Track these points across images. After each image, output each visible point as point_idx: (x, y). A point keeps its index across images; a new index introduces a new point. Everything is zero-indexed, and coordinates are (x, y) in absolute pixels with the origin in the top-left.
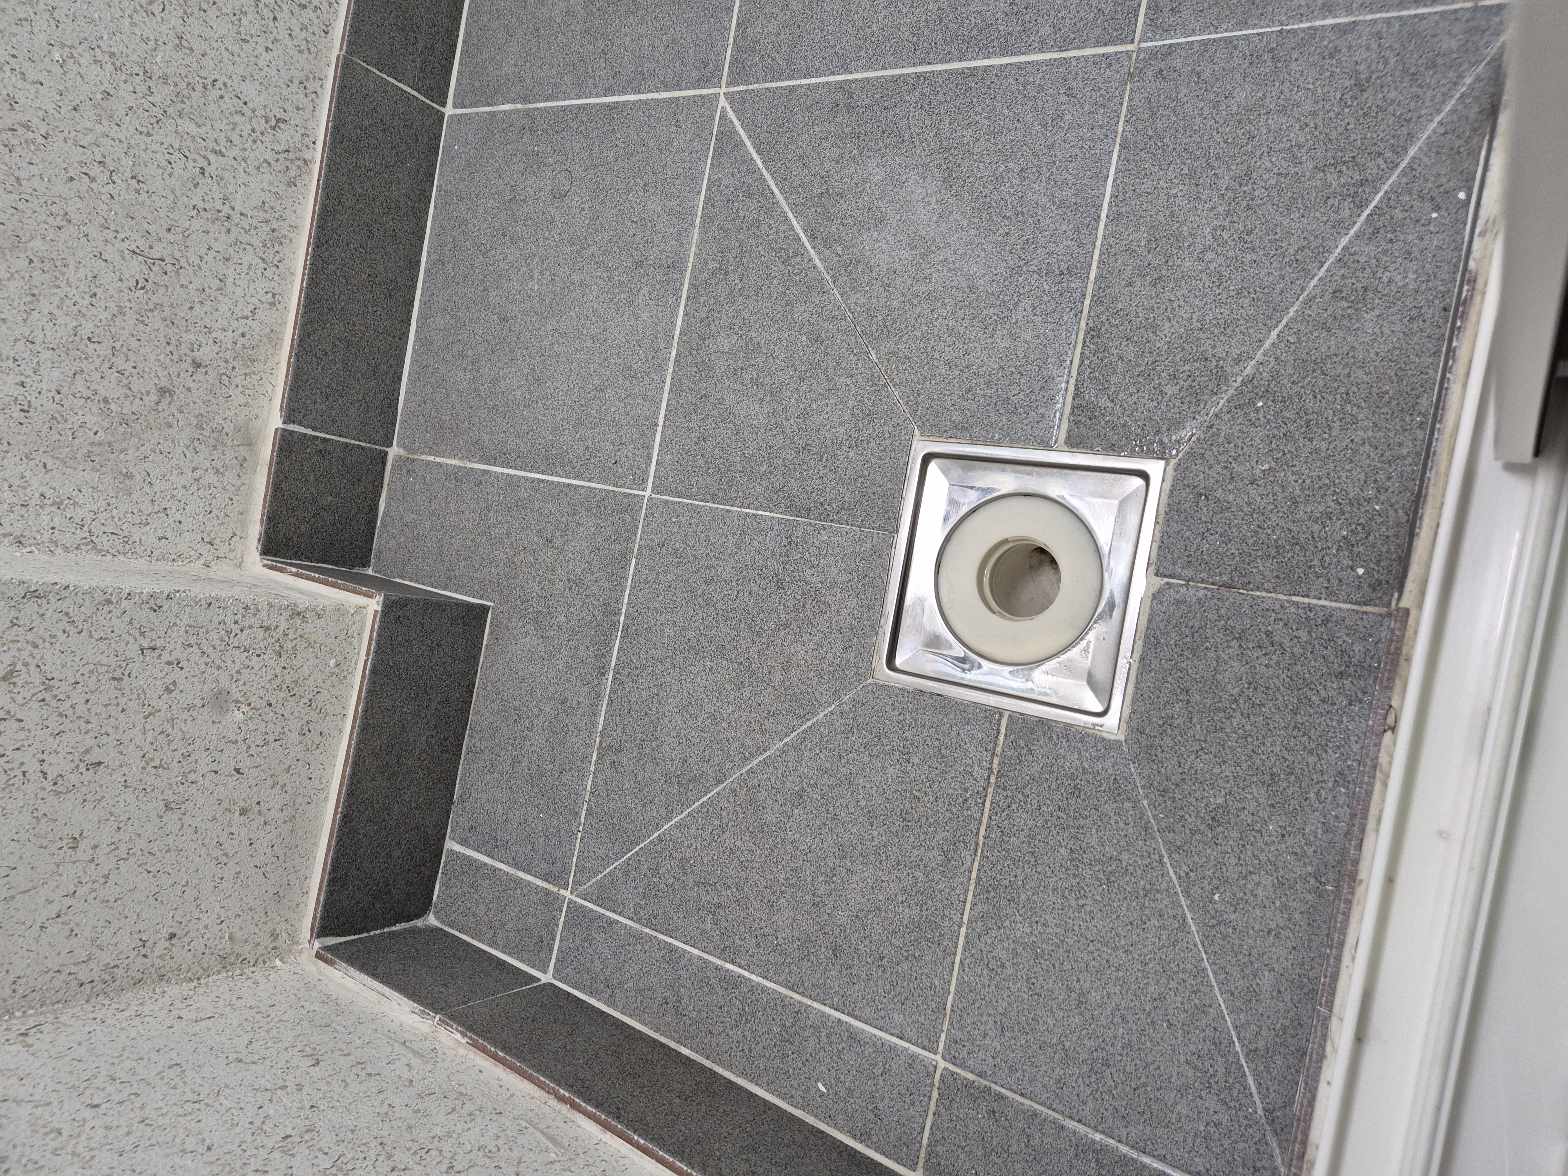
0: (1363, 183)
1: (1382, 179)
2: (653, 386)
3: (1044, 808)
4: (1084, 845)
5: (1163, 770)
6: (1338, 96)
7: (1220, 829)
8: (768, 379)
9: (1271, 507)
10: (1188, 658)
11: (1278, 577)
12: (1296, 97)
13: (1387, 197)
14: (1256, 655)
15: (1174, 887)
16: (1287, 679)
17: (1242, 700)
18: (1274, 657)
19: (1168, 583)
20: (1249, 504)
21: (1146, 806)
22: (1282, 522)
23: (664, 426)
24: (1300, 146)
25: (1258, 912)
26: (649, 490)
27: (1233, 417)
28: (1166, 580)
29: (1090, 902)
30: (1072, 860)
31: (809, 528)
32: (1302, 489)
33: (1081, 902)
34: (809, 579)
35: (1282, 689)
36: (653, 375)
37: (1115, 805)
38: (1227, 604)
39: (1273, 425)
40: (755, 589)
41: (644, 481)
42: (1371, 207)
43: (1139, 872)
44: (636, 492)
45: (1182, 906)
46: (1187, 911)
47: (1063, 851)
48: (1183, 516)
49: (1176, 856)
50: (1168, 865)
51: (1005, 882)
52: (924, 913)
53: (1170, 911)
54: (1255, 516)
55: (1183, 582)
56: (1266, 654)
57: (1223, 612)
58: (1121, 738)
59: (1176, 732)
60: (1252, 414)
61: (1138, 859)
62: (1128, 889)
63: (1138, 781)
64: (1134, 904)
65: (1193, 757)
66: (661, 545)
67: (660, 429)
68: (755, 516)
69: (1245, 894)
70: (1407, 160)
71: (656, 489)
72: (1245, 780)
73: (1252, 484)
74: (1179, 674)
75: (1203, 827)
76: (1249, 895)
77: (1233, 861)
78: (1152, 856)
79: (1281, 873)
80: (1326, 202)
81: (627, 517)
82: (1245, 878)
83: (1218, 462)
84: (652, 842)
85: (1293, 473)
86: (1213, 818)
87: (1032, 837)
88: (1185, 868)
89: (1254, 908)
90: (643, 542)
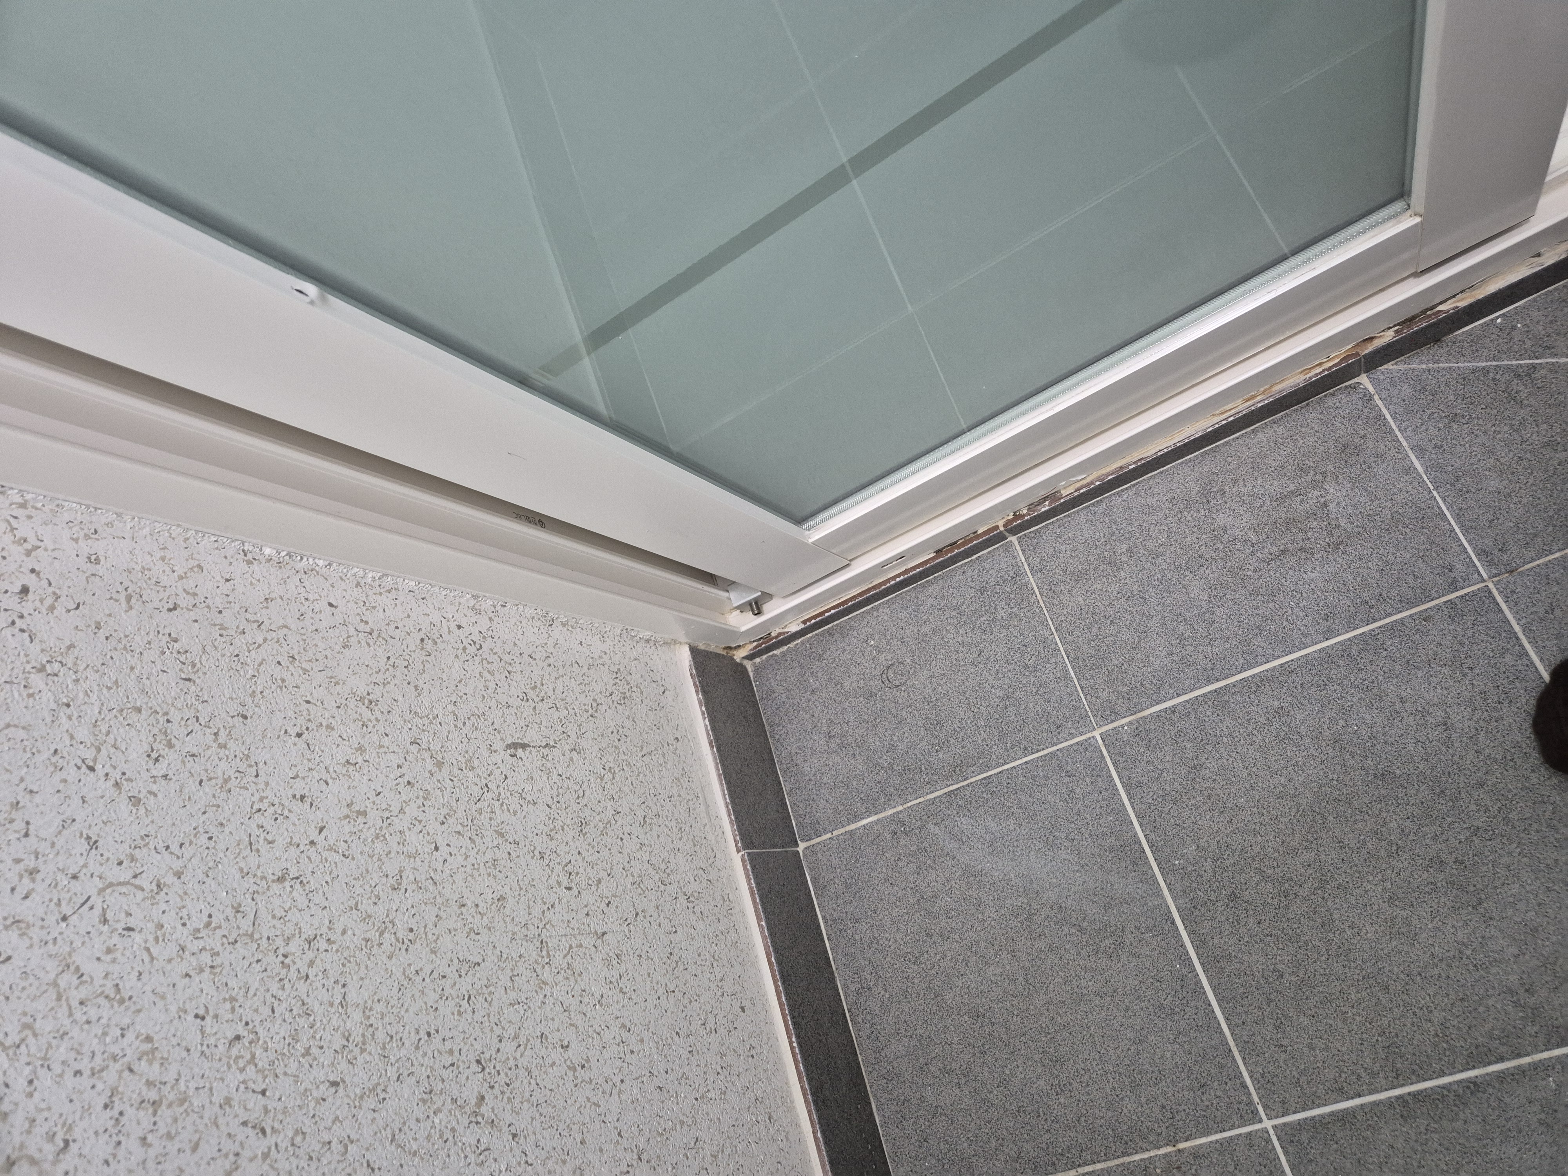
0: (1518, 376)
1: (1509, 368)
6: (1466, 426)
12: (1479, 450)
13: (1521, 357)
24: (1512, 426)
42: (1531, 361)
70: (1489, 363)
80: (1543, 387)
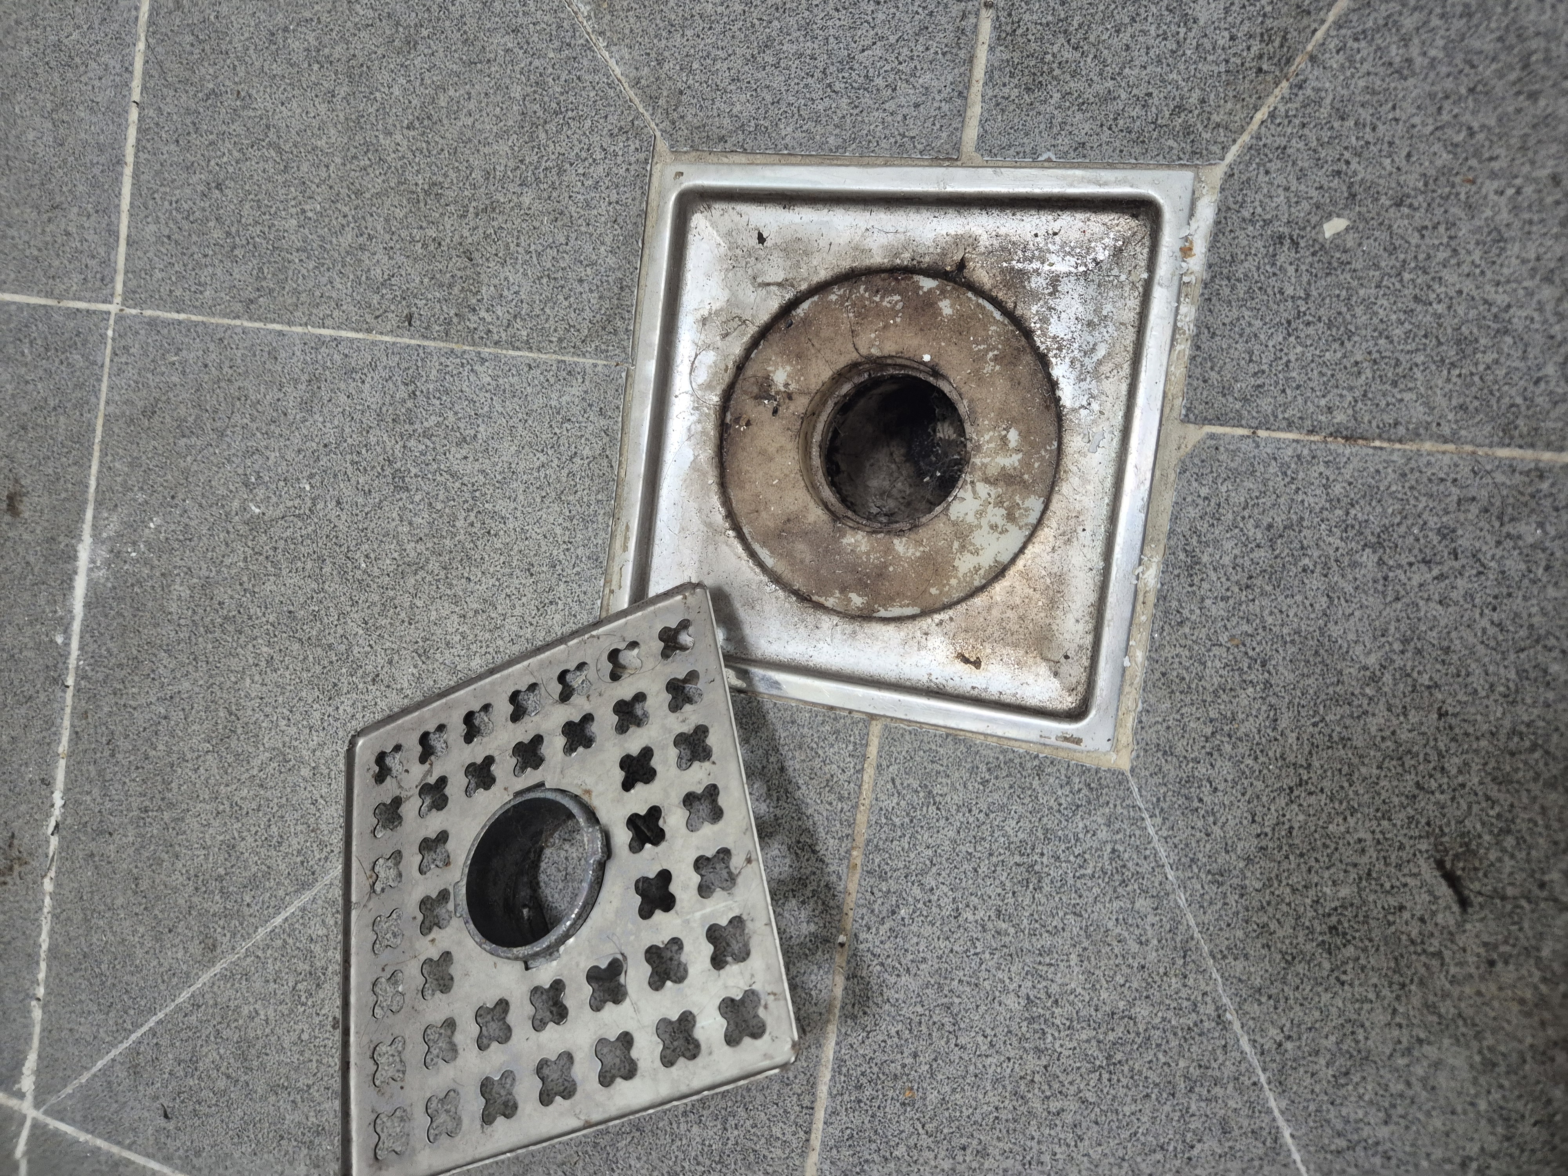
2: (107, 81)
3: (968, 915)
4: (1054, 989)
5: (1217, 831)
7: (1350, 951)
8: (339, 49)
9: (1442, 255)
10: (1263, 593)
11: (1463, 407)
14: (1416, 580)
15: (1251, 1071)
16: (1492, 631)
17: (1387, 678)
18: (1460, 582)
19: (1212, 436)
20: (1392, 250)
21: (1182, 902)
22: (1468, 286)
23: (136, 164)
25: (1437, 1122)
26: (118, 299)
27: (1351, 60)
28: (1209, 429)
29: (1072, 1105)
30: (1032, 1020)
31: (452, 363)
32: (1515, 209)
33: (1054, 1106)
34: (458, 467)
35: (1481, 650)
36: (105, 58)
37: (1116, 904)
38: (1347, 473)
39: (1444, 70)
40: (347, 491)
41: (106, 280)
43: (1174, 1043)
44: (93, 306)
45: (1269, 1111)
46: (1281, 1122)
47: (1011, 1001)
48: (1241, 288)
49: (1254, 1009)
50: (1237, 1026)
51: (895, 1068)
52: (732, 1134)
53: (1245, 1123)
54: (1407, 276)
55: (1245, 432)
56: (1441, 577)
57: (1338, 489)
58: (1123, 761)
59: (1243, 748)
60: (1393, 49)
61: (1170, 1014)
62: (1153, 1077)
63: (1162, 853)
64: (1167, 1108)
65: (1282, 801)
66: (150, 412)
67: (128, 171)
68: (337, 341)
69: (1408, 1084)
71: (130, 296)
72: (1401, 847)
73: (1399, 204)
74: (1245, 628)
75: (1310, 947)
76: (1417, 1087)
77: (1381, 1017)
78: (1201, 1008)
79: (1489, 1041)
81: (76, 357)
82: (1408, 1051)
83: (1319, 163)
84: (179, 1009)
85: (1493, 175)
86: (1333, 929)
87: (947, 975)
88: (1273, 1032)
89: (1428, 1114)
90: (111, 409)
